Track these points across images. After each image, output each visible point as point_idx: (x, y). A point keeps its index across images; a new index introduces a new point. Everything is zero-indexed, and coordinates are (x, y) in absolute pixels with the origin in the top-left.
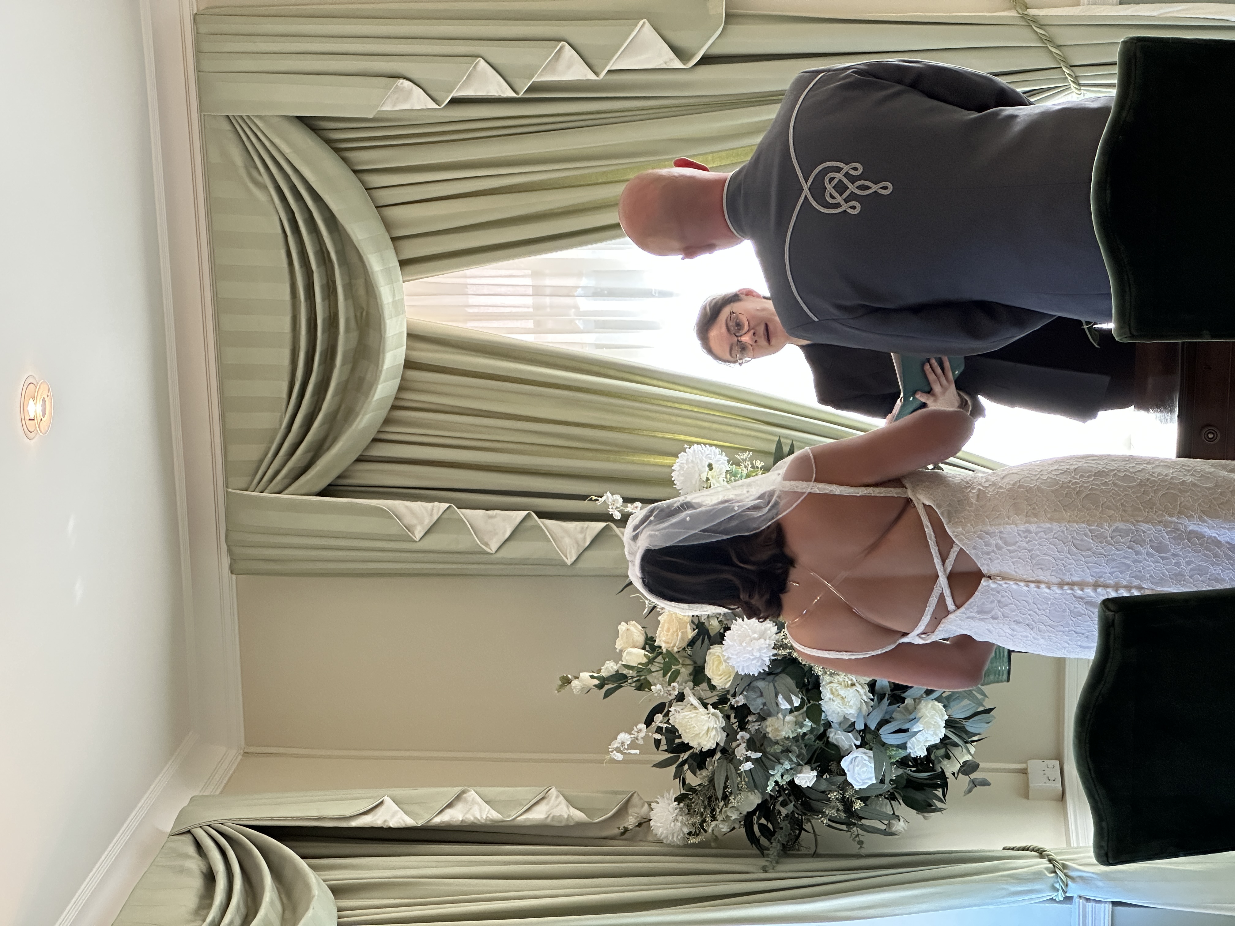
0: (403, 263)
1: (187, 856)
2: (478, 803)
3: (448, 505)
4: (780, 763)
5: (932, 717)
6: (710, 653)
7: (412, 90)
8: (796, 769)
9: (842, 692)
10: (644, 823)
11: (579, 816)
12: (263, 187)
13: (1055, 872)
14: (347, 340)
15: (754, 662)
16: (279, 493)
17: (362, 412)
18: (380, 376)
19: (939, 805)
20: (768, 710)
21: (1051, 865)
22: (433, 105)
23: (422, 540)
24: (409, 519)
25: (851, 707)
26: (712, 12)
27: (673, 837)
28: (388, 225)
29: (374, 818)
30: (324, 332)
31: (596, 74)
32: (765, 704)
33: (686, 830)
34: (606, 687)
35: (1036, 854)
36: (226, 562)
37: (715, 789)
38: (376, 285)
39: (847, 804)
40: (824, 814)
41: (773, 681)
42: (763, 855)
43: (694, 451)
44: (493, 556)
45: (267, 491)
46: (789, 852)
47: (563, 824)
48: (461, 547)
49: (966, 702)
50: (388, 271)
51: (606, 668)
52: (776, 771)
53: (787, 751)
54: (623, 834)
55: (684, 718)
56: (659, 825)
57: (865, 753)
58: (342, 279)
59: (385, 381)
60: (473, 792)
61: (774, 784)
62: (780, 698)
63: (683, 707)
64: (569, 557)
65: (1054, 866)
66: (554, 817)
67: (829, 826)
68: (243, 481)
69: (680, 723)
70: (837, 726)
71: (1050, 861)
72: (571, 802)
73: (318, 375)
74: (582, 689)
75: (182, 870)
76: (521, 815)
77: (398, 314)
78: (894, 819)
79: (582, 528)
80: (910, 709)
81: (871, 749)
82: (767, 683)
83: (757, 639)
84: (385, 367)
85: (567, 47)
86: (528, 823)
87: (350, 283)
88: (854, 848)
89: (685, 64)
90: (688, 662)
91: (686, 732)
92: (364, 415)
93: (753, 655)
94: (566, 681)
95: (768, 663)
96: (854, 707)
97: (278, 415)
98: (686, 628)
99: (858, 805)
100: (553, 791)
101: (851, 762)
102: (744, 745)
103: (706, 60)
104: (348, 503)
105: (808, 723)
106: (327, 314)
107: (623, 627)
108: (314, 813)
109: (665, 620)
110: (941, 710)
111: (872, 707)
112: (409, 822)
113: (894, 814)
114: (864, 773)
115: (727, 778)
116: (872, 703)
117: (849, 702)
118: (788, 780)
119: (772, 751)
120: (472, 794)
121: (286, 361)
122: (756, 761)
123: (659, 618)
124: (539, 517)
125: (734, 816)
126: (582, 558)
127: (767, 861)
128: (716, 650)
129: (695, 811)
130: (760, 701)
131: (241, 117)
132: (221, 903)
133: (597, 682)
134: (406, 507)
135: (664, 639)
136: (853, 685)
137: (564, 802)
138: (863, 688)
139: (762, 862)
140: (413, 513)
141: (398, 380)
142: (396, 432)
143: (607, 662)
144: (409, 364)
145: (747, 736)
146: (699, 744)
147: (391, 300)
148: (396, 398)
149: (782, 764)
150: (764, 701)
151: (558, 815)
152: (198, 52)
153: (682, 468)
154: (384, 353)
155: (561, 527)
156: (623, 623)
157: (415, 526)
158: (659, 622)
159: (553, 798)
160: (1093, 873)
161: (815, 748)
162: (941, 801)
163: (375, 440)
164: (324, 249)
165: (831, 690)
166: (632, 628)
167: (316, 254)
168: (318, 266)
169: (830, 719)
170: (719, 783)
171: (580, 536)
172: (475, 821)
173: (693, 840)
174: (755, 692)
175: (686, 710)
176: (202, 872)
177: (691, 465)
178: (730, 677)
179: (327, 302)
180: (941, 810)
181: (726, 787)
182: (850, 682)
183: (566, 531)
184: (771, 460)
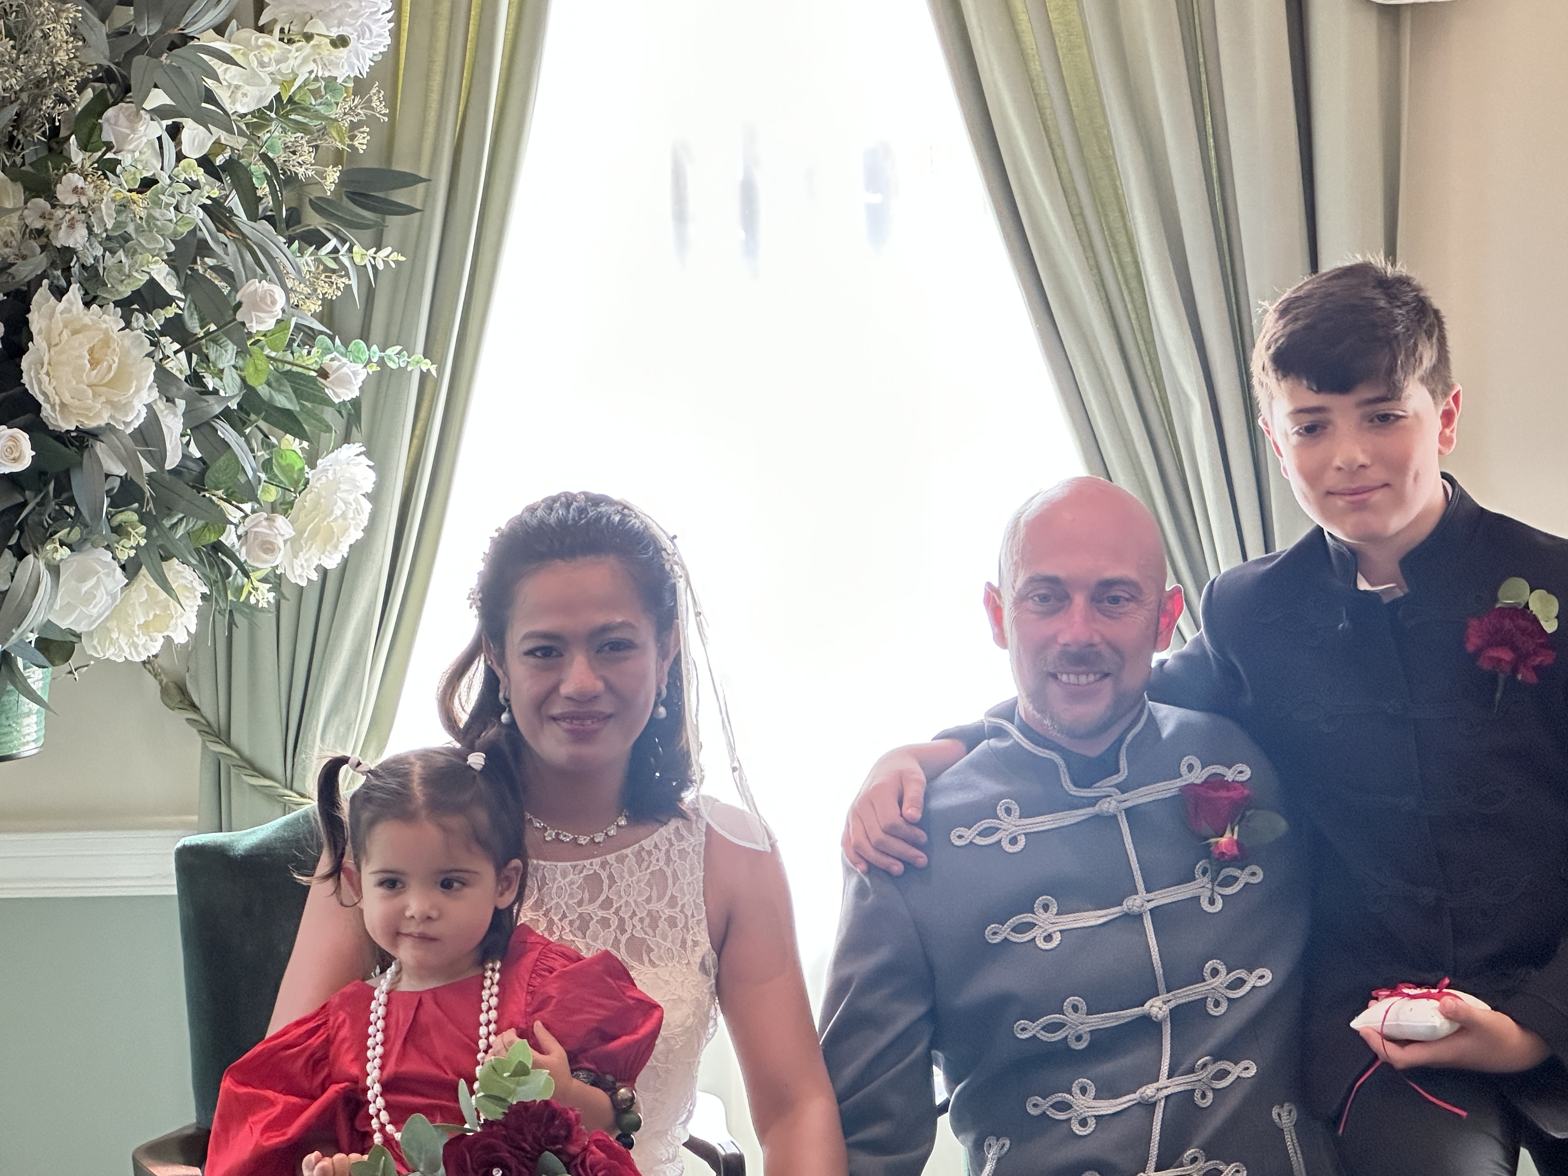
184: (370, 163)
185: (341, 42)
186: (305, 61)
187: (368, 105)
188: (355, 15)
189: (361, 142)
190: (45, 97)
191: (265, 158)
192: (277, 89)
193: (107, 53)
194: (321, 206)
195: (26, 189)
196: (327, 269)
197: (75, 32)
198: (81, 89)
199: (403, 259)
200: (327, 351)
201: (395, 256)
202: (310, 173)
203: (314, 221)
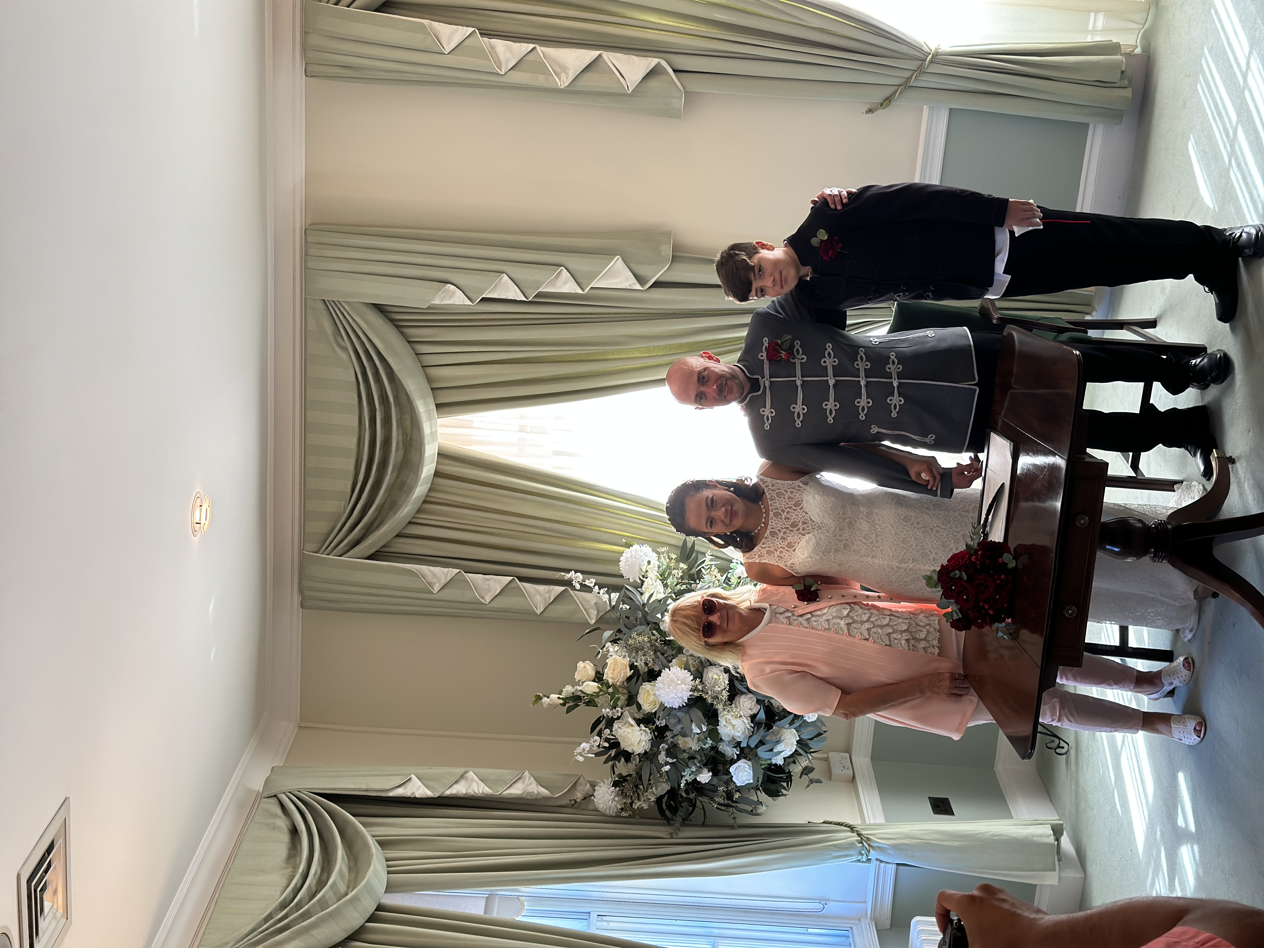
0: (439, 406)
1: (275, 816)
2: (476, 781)
3: (459, 570)
4: (688, 766)
5: (790, 739)
6: (642, 688)
7: (454, 292)
8: (699, 771)
9: (734, 722)
10: (588, 797)
11: (544, 792)
12: (345, 349)
13: (862, 843)
14: (396, 456)
15: (677, 700)
16: (340, 556)
17: (403, 506)
18: (418, 483)
19: (784, 792)
20: (685, 733)
21: (859, 838)
22: (468, 302)
23: (439, 593)
24: (430, 578)
25: (739, 732)
26: (663, 254)
27: (610, 810)
28: (429, 380)
29: (406, 791)
30: (380, 451)
31: (583, 290)
32: (682, 728)
33: (619, 807)
34: (568, 705)
35: (848, 829)
36: (297, 599)
37: (641, 779)
38: (420, 421)
39: (729, 795)
40: (714, 801)
41: (687, 712)
42: (669, 824)
43: (636, 549)
44: (486, 606)
45: (332, 554)
46: (686, 822)
47: (534, 798)
48: (466, 599)
49: (811, 728)
50: (428, 412)
51: (567, 691)
52: (686, 773)
53: (692, 758)
54: (573, 805)
55: (624, 732)
56: (600, 802)
57: (745, 762)
58: (397, 416)
59: (422, 485)
60: (472, 773)
61: (685, 782)
62: (693, 726)
63: (623, 724)
64: (538, 608)
65: (861, 838)
66: (528, 793)
67: (717, 808)
68: (314, 546)
69: (620, 735)
70: (727, 743)
71: (859, 835)
72: (539, 782)
73: (374, 479)
74: (549, 704)
75: (274, 828)
76: (506, 790)
77: (433, 441)
78: (759, 804)
79: (549, 590)
80: (775, 732)
81: (750, 760)
82: (684, 714)
83: (680, 685)
84: (422, 477)
85: (565, 270)
86: (509, 797)
87: (401, 418)
88: (731, 822)
89: (642, 287)
90: (625, 691)
91: (624, 741)
92: (405, 508)
93: (676, 695)
94: (539, 698)
95: (687, 701)
96: (741, 732)
97: (343, 503)
98: (626, 669)
99: (737, 795)
100: (527, 773)
101: (736, 770)
102: (663, 753)
103: (657, 284)
104: (389, 565)
105: (710, 742)
106: (383, 438)
107: (581, 665)
108: (364, 786)
109: (611, 663)
110: (795, 734)
111: (753, 732)
112: (429, 793)
113: (758, 801)
114: (745, 776)
115: (651, 774)
116: (752, 730)
117: (737, 728)
118: (693, 778)
119: (682, 757)
120: (471, 774)
121: (352, 467)
122: (671, 764)
123: (607, 661)
124: (520, 581)
125: (653, 799)
126: (547, 610)
127: (673, 829)
128: (647, 686)
129: (626, 795)
130: (679, 726)
131: (334, 301)
132: (306, 858)
133: (562, 701)
134: (430, 570)
135: (611, 676)
136: (741, 716)
137: (534, 782)
138: (747, 720)
139: (668, 829)
140: (434, 575)
141: (429, 485)
142: (423, 518)
143: (567, 686)
144: (437, 474)
145: (667, 747)
146: (633, 750)
147: (429, 432)
148: (427, 496)
149: (690, 768)
150: (682, 726)
151: (531, 791)
152: (306, 256)
153: (627, 560)
154: (422, 467)
155: (535, 588)
156: (581, 662)
157: (434, 583)
158: (607, 663)
159: (527, 779)
160: (887, 845)
161: (709, 756)
162: (785, 789)
163: (410, 523)
164: (384, 393)
165: (726, 720)
166: (587, 666)
167: (379, 397)
168: (380, 405)
169: (723, 738)
170: (645, 776)
171: (547, 595)
172: (475, 795)
173: (624, 814)
174: (675, 719)
175: (626, 726)
176: (289, 830)
177: (634, 560)
178: (655, 704)
179: (384, 430)
180: (785, 795)
181: (649, 780)
182: (739, 715)
183: (539, 592)
184: (679, 552)
185: (649, 562)
186: (653, 573)
187: (663, 553)
188: (641, 556)
189: (674, 556)
190: (655, 644)
191: (676, 585)
192: (658, 580)
193: (645, 626)
194: (690, 568)
195: (680, 653)
196: (709, 572)
197: (639, 634)
198: (654, 635)
199: (709, 551)
200: (733, 575)
201: (708, 553)
202: (681, 571)
203: (694, 571)
